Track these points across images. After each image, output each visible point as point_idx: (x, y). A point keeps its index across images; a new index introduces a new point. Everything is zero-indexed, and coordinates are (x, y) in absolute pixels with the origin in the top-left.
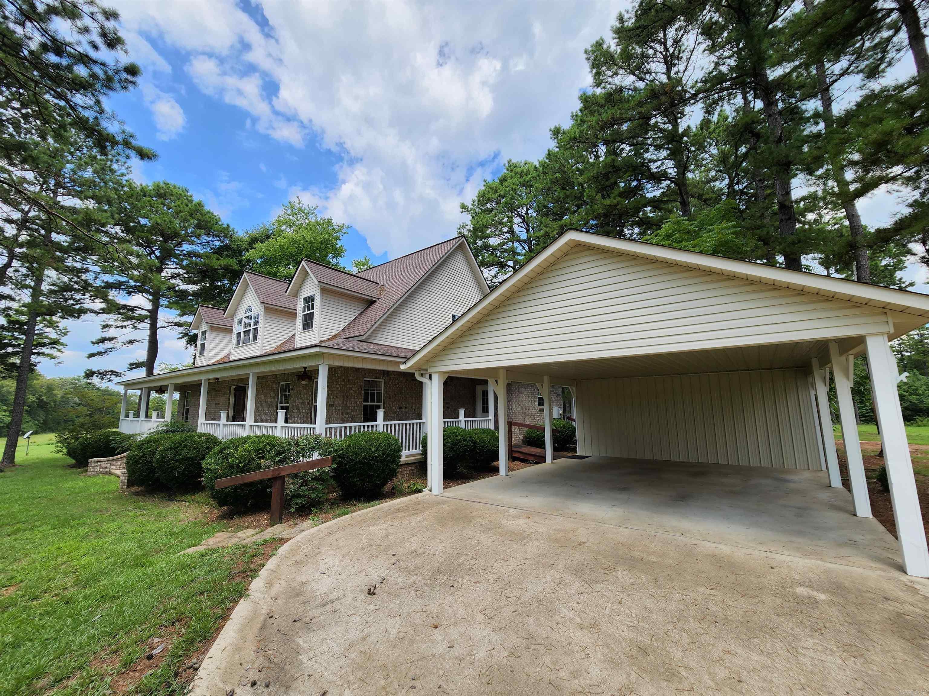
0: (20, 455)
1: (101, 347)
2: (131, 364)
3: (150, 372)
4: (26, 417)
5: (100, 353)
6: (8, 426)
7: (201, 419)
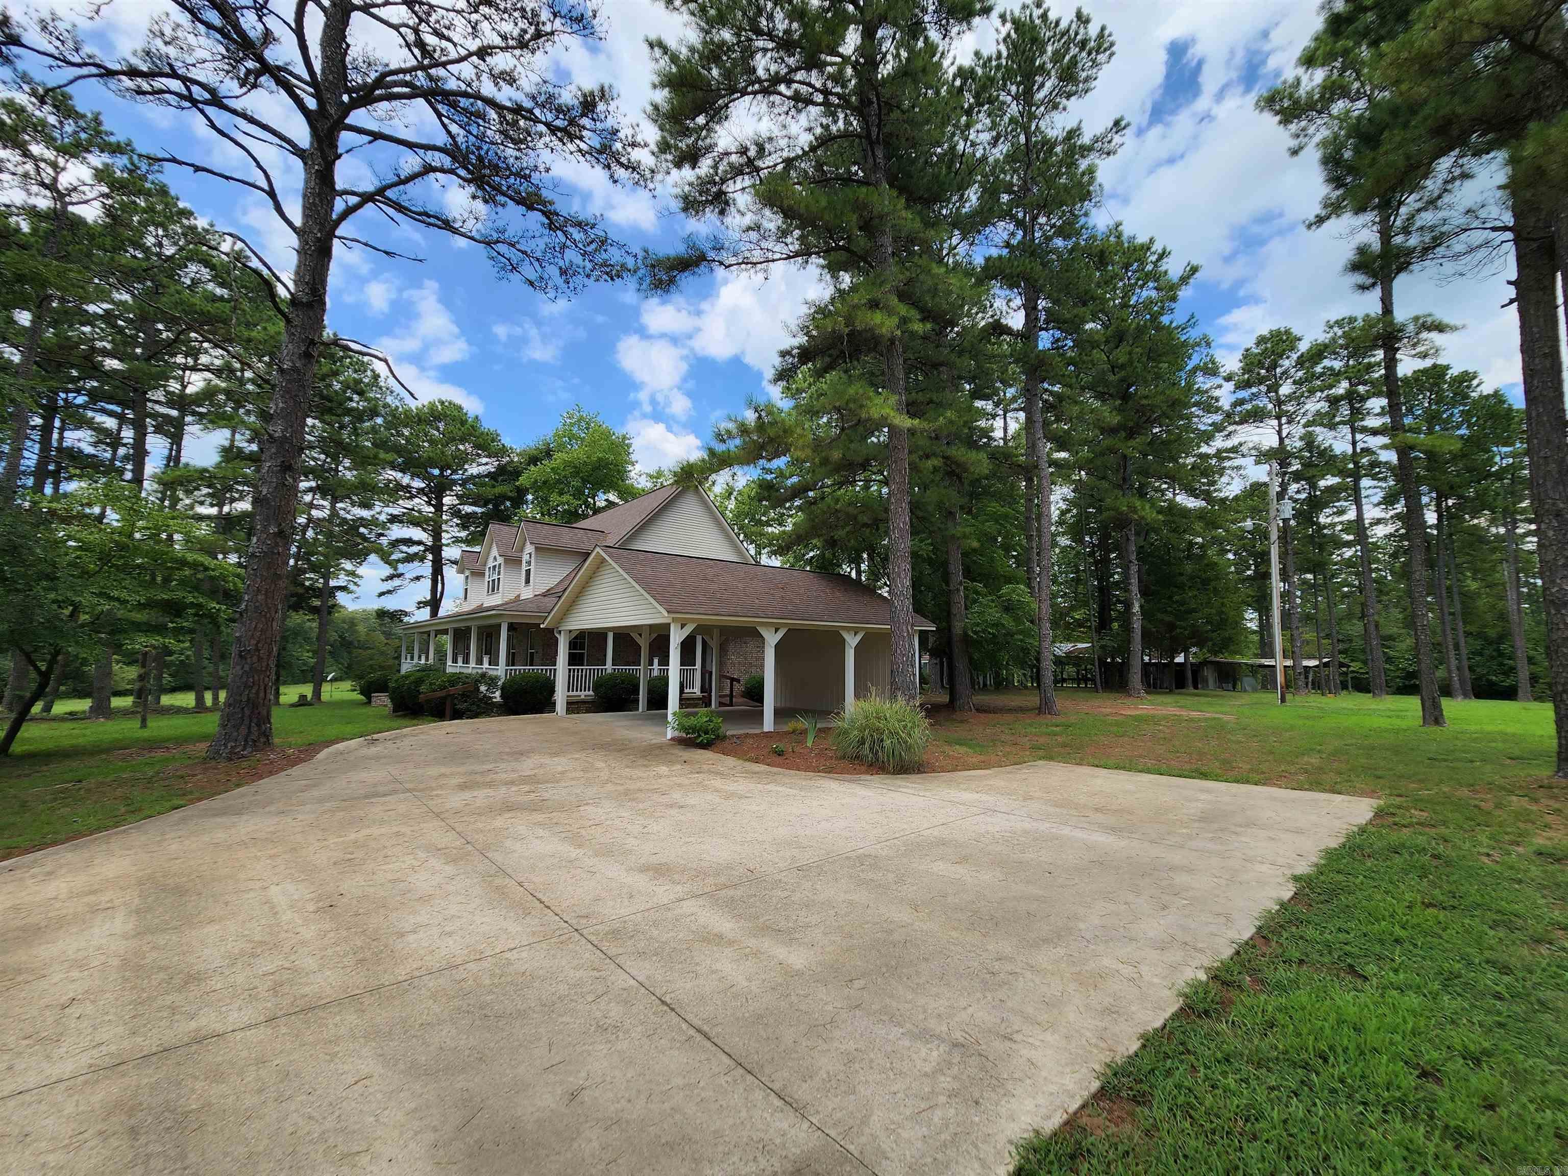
0: (325, 696)
1: (389, 585)
2: (419, 603)
3: (434, 613)
4: (329, 660)
5: (389, 592)
6: (313, 669)
7: (449, 663)
